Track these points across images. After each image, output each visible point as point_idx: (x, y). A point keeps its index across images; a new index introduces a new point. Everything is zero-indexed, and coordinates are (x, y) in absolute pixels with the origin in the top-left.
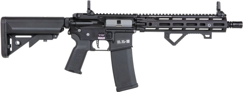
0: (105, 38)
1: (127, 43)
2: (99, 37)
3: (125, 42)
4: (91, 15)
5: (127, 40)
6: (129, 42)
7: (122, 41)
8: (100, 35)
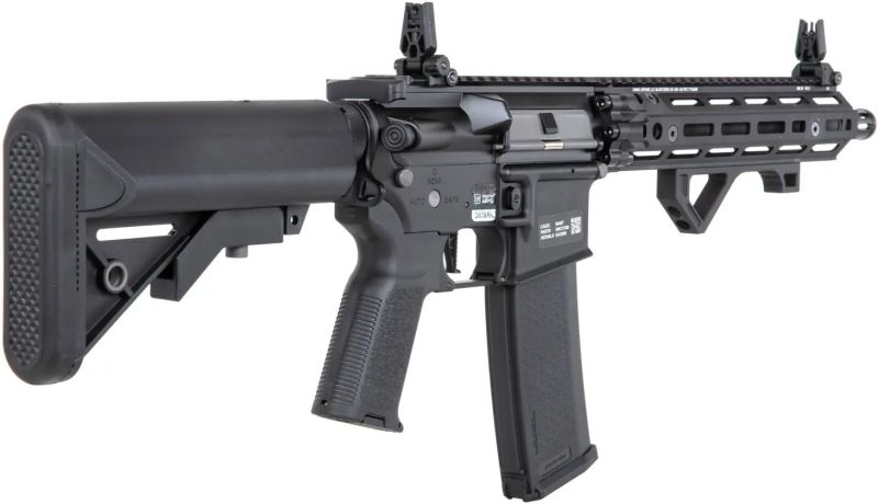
0: (497, 213)
1: (573, 232)
2: (476, 208)
3: (567, 227)
5: (572, 220)
6: (578, 230)
7: (557, 224)
8: (477, 199)
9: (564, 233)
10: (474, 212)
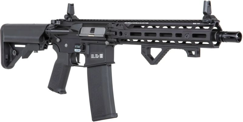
0: (81, 50)
1: (100, 58)
2: (75, 48)
3: (99, 56)
4: (68, 21)
5: (100, 54)
6: (102, 57)
7: (96, 55)
8: (76, 47)
9: (98, 57)
10: (75, 49)
